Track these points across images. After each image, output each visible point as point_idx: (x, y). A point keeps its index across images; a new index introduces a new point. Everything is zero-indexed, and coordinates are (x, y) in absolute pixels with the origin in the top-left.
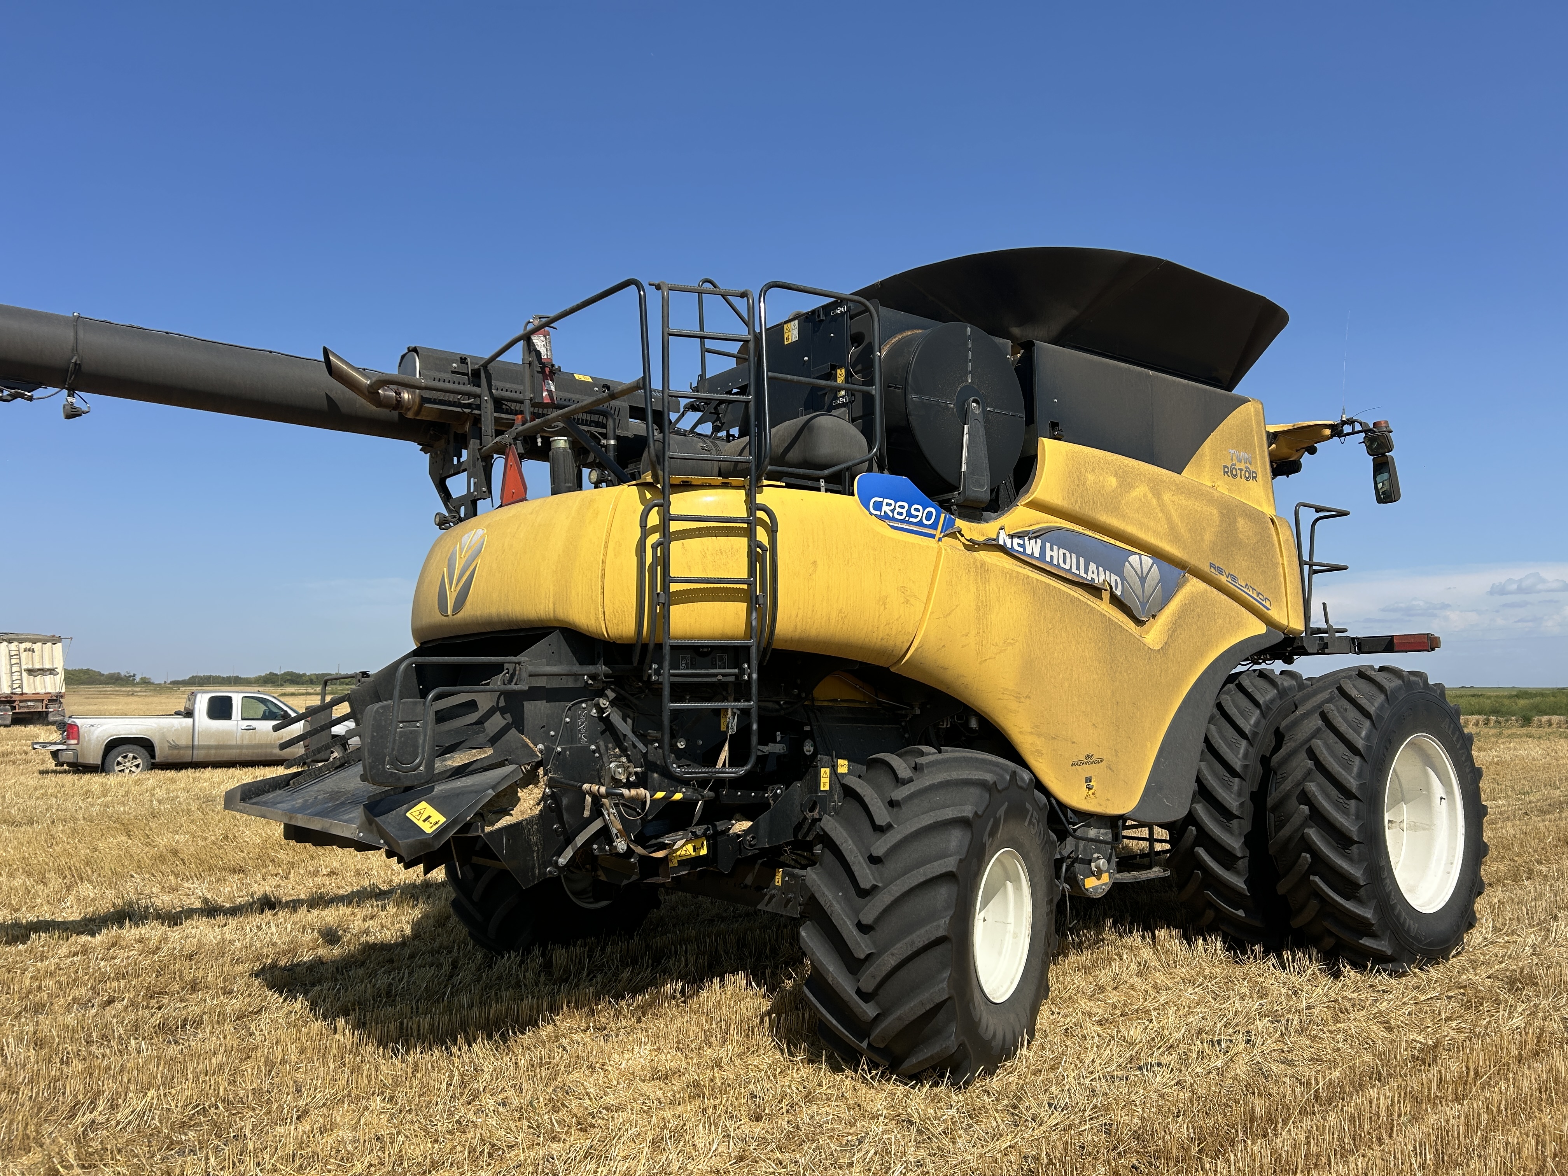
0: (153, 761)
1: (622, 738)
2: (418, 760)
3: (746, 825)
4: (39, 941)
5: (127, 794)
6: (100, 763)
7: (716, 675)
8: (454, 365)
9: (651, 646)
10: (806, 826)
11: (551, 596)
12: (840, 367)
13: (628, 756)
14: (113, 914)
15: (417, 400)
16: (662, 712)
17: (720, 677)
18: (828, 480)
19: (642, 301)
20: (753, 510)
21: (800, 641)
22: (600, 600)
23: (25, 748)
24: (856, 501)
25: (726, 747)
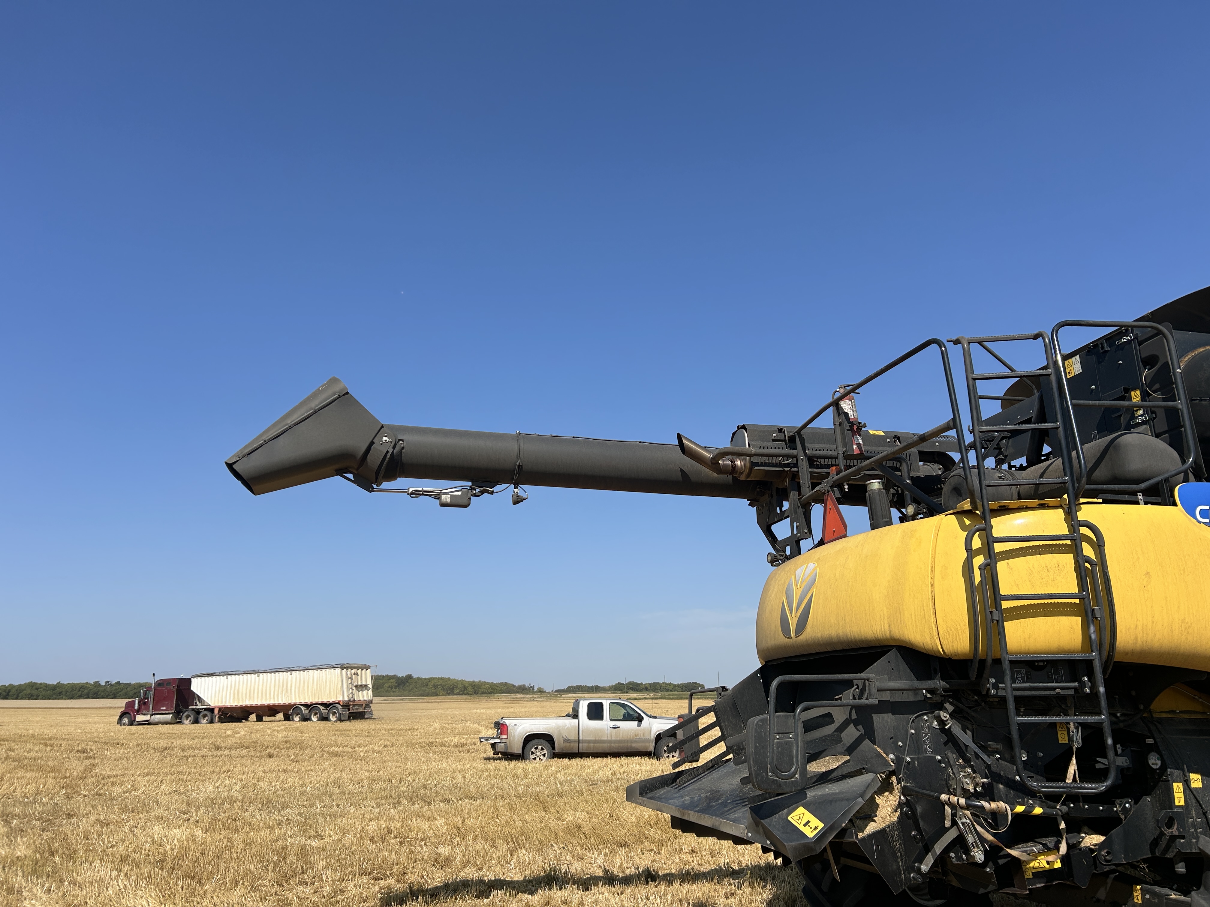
0: (554, 751)
1: (964, 749)
2: (793, 769)
3: (1098, 839)
4: (497, 896)
5: (540, 776)
6: (520, 752)
7: (1054, 689)
8: (774, 435)
9: (989, 661)
10: (1163, 843)
11: (886, 618)
12: (1134, 389)
13: (972, 767)
14: (544, 877)
15: (748, 465)
16: (1009, 723)
17: (1058, 690)
18: (1145, 493)
19: (944, 356)
20: (1076, 527)
21: (1142, 653)
22: (933, 619)
23: (474, 740)
24: (1180, 510)
25: (1074, 761)
